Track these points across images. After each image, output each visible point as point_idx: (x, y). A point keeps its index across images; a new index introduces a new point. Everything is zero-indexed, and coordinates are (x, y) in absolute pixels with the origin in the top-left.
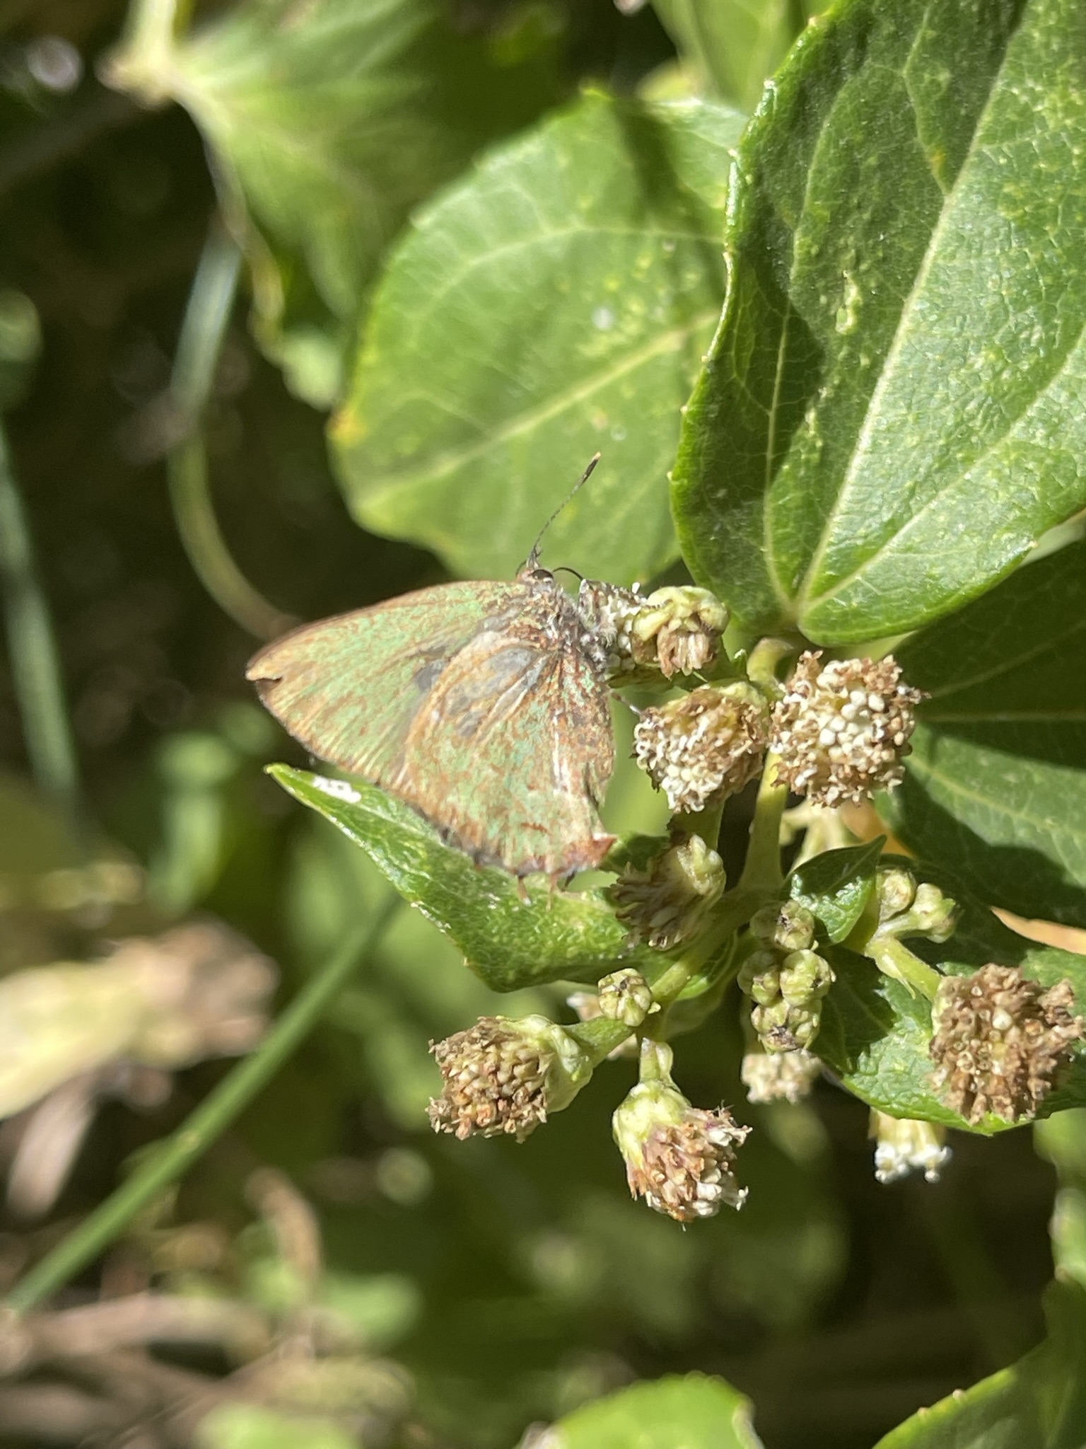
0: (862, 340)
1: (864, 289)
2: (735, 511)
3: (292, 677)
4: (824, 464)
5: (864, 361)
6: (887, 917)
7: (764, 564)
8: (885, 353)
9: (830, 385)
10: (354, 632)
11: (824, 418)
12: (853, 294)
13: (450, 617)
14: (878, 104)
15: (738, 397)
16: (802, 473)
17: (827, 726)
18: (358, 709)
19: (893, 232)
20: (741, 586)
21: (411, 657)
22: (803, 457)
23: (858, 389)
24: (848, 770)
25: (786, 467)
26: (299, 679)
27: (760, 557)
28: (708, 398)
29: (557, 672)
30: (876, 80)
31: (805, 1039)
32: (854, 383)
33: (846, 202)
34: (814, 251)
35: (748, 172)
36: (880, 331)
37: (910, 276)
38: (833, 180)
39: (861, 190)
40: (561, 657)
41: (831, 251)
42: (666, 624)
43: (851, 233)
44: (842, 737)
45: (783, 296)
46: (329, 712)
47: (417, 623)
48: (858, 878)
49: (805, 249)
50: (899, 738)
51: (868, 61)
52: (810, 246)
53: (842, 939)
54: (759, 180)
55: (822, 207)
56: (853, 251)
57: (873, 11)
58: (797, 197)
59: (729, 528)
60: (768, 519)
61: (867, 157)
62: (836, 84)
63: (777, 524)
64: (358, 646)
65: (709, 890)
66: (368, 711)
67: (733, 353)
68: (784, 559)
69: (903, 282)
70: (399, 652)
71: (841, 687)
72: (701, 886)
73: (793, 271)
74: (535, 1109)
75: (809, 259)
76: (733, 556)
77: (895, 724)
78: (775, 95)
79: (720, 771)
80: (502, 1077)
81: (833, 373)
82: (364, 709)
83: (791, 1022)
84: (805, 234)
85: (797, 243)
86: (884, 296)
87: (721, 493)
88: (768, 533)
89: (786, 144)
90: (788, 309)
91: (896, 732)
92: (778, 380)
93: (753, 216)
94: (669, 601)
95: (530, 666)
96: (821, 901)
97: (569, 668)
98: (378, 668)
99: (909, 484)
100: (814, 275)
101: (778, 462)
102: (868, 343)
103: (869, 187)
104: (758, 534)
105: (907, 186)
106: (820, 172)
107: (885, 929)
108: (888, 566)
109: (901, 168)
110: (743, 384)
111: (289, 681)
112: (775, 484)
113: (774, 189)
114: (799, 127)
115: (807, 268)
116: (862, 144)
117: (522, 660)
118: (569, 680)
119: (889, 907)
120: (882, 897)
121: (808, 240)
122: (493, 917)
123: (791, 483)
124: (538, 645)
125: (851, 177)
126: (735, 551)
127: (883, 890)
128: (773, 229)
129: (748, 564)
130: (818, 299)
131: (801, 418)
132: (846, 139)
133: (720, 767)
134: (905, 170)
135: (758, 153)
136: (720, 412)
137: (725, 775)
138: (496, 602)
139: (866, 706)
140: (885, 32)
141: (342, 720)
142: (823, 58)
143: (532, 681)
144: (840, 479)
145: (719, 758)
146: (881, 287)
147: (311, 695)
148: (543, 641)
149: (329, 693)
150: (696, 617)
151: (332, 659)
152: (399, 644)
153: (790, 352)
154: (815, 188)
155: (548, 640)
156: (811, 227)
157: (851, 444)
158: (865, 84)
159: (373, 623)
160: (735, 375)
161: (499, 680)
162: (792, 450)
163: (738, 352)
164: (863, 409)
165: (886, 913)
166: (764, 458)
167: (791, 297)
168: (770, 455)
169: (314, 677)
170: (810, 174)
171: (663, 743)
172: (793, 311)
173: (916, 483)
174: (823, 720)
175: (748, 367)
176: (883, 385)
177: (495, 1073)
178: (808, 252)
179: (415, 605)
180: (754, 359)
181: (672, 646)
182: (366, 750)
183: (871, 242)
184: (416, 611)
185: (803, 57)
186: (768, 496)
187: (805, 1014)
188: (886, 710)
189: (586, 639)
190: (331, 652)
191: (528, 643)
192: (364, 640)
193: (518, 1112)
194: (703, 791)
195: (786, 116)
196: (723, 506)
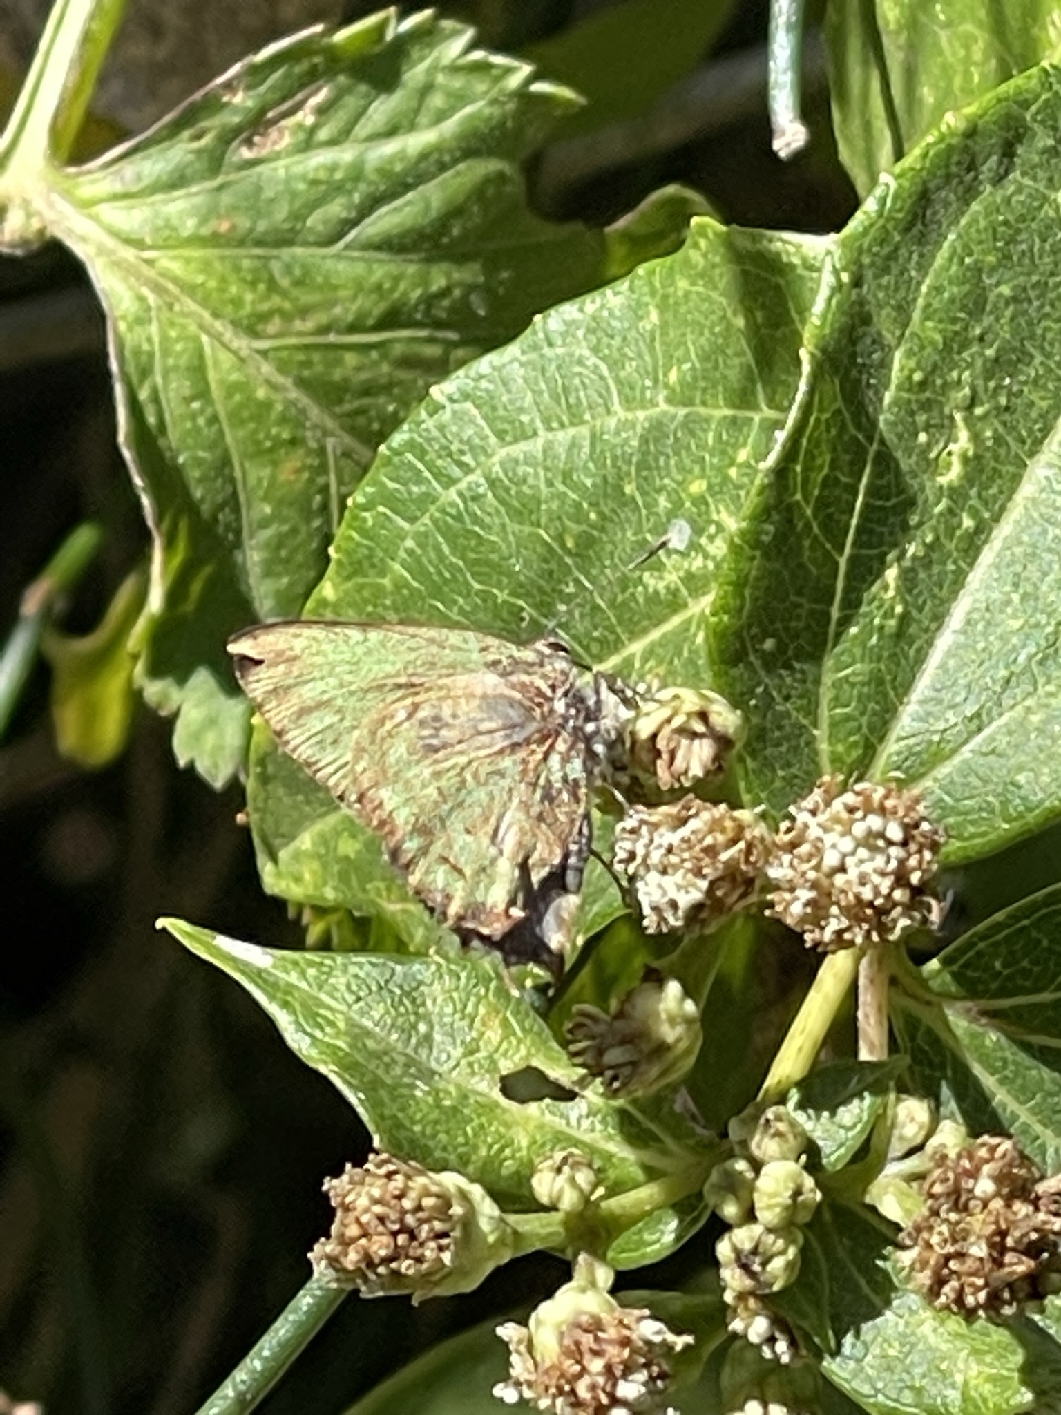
0: (967, 497)
1: (976, 438)
2: (783, 672)
3: (275, 664)
4: (900, 635)
5: (968, 523)
6: (899, 1154)
7: (816, 752)
8: (997, 519)
9: (919, 540)
10: (346, 642)
11: (908, 580)
12: (963, 441)
13: (447, 660)
14: (1021, 226)
15: (800, 525)
16: (874, 640)
17: (834, 846)
18: (336, 718)
19: (1022, 378)
20: (784, 778)
21: (399, 686)
22: (877, 621)
23: (955, 554)
24: (851, 897)
25: (854, 630)
26: (282, 668)
27: (811, 742)
28: (763, 514)
29: (547, 744)
30: (1022, 198)
31: (776, 1278)
32: (951, 546)
33: (966, 329)
34: (917, 377)
35: (844, 269)
36: (991, 492)
37: (1039, 435)
38: (952, 300)
39: (988, 320)
40: (558, 734)
41: (939, 382)
42: (668, 721)
43: (966, 368)
44: (850, 862)
45: (874, 424)
46: (304, 712)
47: (413, 656)
48: (866, 1094)
49: (906, 372)
50: (915, 878)
51: (1015, 175)
52: (912, 371)
53: (839, 1167)
54: (857, 282)
55: (935, 328)
56: (967, 390)
57: (1028, 117)
58: (903, 311)
59: (775, 694)
60: (826, 694)
61: (998, 284)
62: (970, 193)
63: (837, 702)
64: (347, 656)
65: (678, 1040)
66: (346, 723)
67: (798, 468)
68: (840, 748)
69: (1029, 441)
70: (388, 676)
71: (858, 809)
72: (669, 1034)
73: (888, 397)
74: (441, 1249)
75: (907, 384)
76: (777, 734)
77: (913, 862)
78: (892, 191)
79: (704, 877)
80: (407, 1204)
81: (925, 527)
82: (341, 720)
83: (761, 1250)
84: (909, 354)
85: (896, 366)
86: (1002, 452)
87: (769, 644)
88: (824, 713)
89: (896, 249)
90: (877, 437)
91: (914, 870)
92: (854, 522)
93: (844, 319)
94: (676, 697)
95: (522, 726)
96: (818, 1117)
97: (561, 746)
98: (364, 685)
99: (1003, 673)
100: (915, 407)
101: (845, 622)
102: (974, 502)
103: (997, 319)
104: (811, 711)
105: (1046, 329)
106: (937, 289)
107: (893, 1169)
108: (967, 770)
109: (1042, 306)
110: (809, 512)
111: (269, 667)
112: (838, 649)
113: (875, 296)
114: (915, 231)
115: (905, 395)
116: (993, 269)
117: (515, 715)
118: (555, 760)
119: (901, 1138)
120: (893, 1126)
121: (912, 363)
122: (417, 1104)
123: (858, 652)
124: (538, 711)
125: (976, 304)
126: (780, 728)
127: (895, 1116)
128: (868, 341)
129: (796, 750)
130: (917, 435)
131: (880, 574)
132: (975, 256)
133: (705, 871)
134: (1047, 309)
135: (860, 251)
136: (775, 537)
137: (712, 883)
138: (499, 662)
139: (881, 835)
140: (1040, 145)
141: (316, 723)
142: (955, 159)
143: (517, 738)
144: (921, 658)
145: (707, 860)
146: (998, 439)
147: (289, 687)
148: (546, 709)
149: (308, 693)
150: (703, 716)
151: (319, 660)
152: (389, 668)
153: (872, 492)
154: (928, 305)
155: (552, 711)
156: (916, 349)
157: (939, 618)
158: (1007, 201)
159: (366, 640)
160: (798, 496)
161: (482, 720)
162: (864, 609)
163: (807, 469)
164: (959, 580)
165: (897, 1149)
166: (828, 616)
167: (882, 425)
168: (835, 613)
169: (296, 673)
170: (924, 289)
171: (645, 840)
172: (882, 442)
173: (1012, 673)
174: (829, 839)
175: (816, 492)
176: (987, 556)
177: (399, 1197)
178: (910, 378)
179: (413, 636)
180: (825, 484)
181: (672, 745)
182: (335, 761)
183: (992, 384)
184: (412, 643)
185: (931, 153)
186: (829, 662)
187: (780, 1243)
188: (904, 844)
189: (590, 727)
190: (317, 654)
191: (528, 703)
192: (354, 654)
193: (419, 1251)
194: (686, 900)
195: (900, 215)
196: (771, 662)
